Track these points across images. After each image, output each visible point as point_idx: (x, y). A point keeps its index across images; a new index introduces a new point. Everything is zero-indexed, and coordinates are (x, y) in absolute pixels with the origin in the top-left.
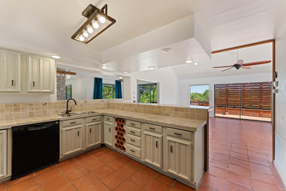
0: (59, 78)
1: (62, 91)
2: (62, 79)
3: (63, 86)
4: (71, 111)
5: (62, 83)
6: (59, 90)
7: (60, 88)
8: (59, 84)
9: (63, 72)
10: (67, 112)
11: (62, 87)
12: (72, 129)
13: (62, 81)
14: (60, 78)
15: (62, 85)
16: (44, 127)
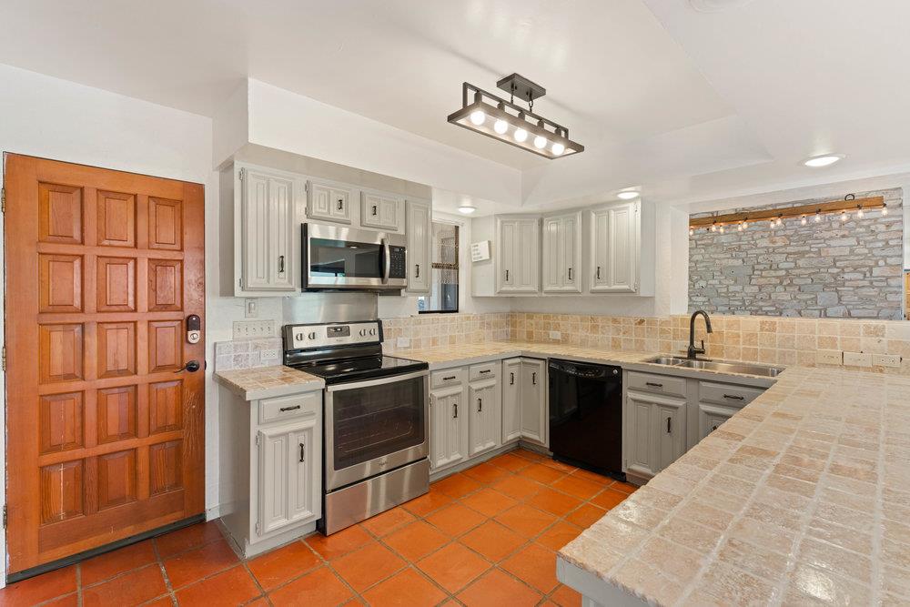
0: (869, 226)
1: (882, 281)
2: (882, 228)
3: (885, 257)
4: (703, 353)
5: (880, 244)
6: (868, 275)
7: (871, 268)
8: (866, 251)
9: (817, 209)
10: (692, 354)
11: (881, 263)
12: (650, 403)
13: (880, 237)
14: (873, 228)
15: (884, 253)
16: (590, 375)
